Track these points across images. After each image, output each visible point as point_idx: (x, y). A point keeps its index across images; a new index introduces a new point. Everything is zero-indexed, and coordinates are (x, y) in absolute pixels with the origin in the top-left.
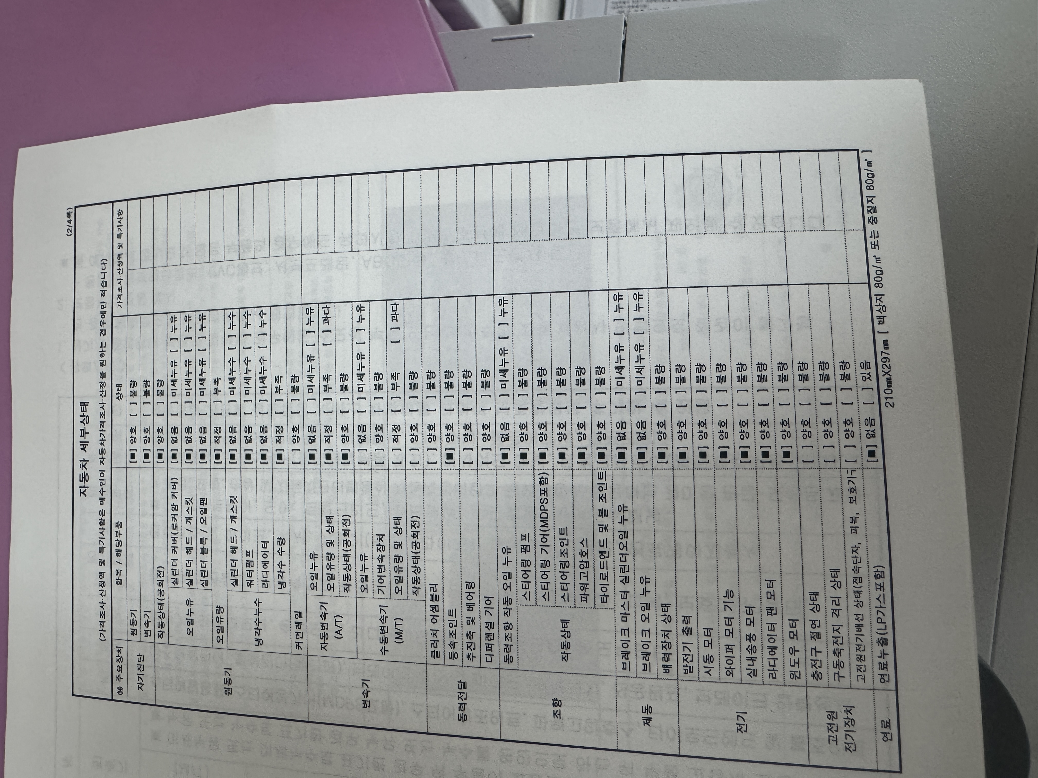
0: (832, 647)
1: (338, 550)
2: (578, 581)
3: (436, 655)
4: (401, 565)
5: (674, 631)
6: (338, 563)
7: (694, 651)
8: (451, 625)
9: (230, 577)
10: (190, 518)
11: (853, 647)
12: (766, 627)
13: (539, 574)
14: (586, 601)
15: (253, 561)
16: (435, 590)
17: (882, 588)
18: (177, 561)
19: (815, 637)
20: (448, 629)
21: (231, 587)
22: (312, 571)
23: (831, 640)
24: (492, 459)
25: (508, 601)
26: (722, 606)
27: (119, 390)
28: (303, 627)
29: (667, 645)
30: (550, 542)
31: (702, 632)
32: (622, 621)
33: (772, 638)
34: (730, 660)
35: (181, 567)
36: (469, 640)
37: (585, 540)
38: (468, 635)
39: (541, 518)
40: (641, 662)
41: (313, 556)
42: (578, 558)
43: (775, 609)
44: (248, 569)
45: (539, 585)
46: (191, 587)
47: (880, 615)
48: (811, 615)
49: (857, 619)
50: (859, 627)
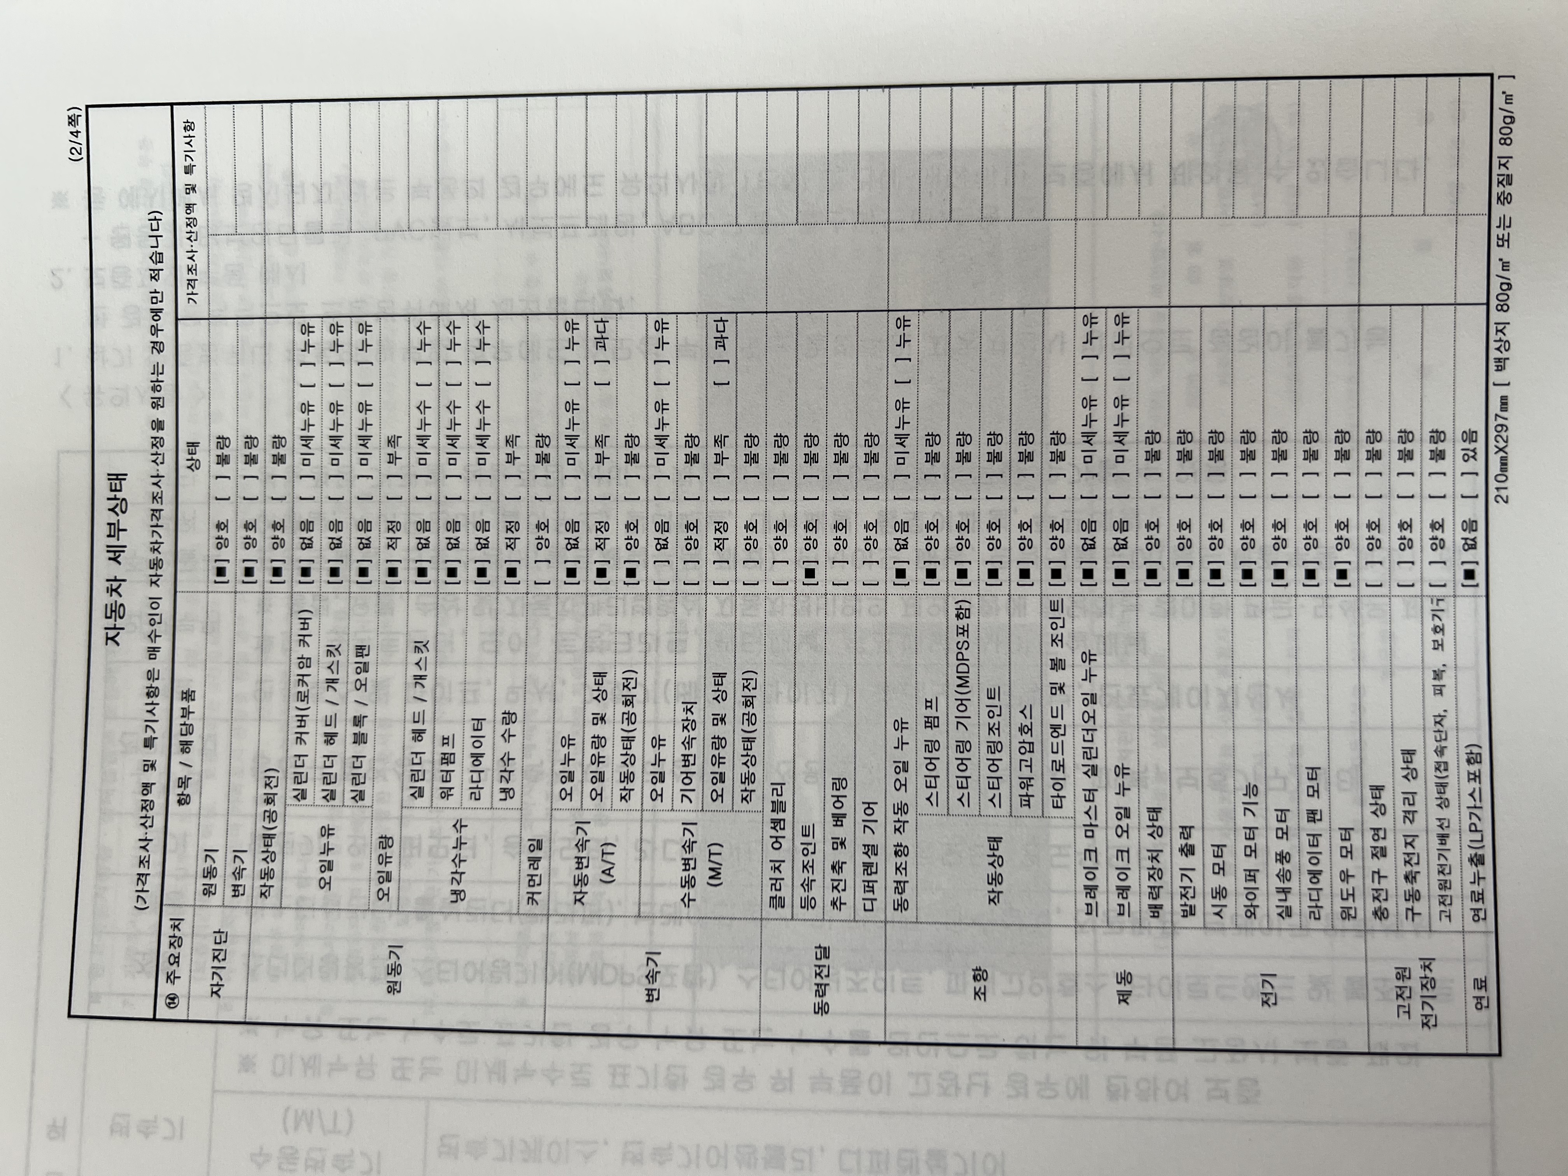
0: (1403, 869)
1: (613, 731)
2: (1016, 774)
3: (777, 902)
4: (723, 752)
5: (1167, 850)
6: (613, 752)
7: (1197, 883)
8: (805, 852)
9: (408, 783)
10: (334, 681)
11: (1434, 869)
12: (1305, 840)
13: (954, 763)
14: (1029, 805)
15: (454, 754)
16: (779, 793)
17: (1477, 780)
18: (305, 758)
19: (1379, 855)
20: (800, 858)
21: (409, 801)
22: (565, 768)
23: (1401, 858)
24: (881, 578)
25: (902, 808)
26: (1240, 808)
27: (192, 454)
28: (543, 864)
29: (1155, 873)
30: (972, 711)
31: (1209, 851)
32: (1086, 836)
33: (1314, 858)
34: (1251, 893)
35: (313, 769)
36: (835, 876)
37: (1028, 708)
38: (833, 867)
39: (958, 672)
40: (1115, 900)
41: (568, 742)
42: (1018, 737)
43: (1319, 813)
44: (445, 767)
45: (953, 782)
46: (332, 802)
47: (1475, 820)
48: (1373, 822)
49: (1441, 826)
50: (1443, 838)
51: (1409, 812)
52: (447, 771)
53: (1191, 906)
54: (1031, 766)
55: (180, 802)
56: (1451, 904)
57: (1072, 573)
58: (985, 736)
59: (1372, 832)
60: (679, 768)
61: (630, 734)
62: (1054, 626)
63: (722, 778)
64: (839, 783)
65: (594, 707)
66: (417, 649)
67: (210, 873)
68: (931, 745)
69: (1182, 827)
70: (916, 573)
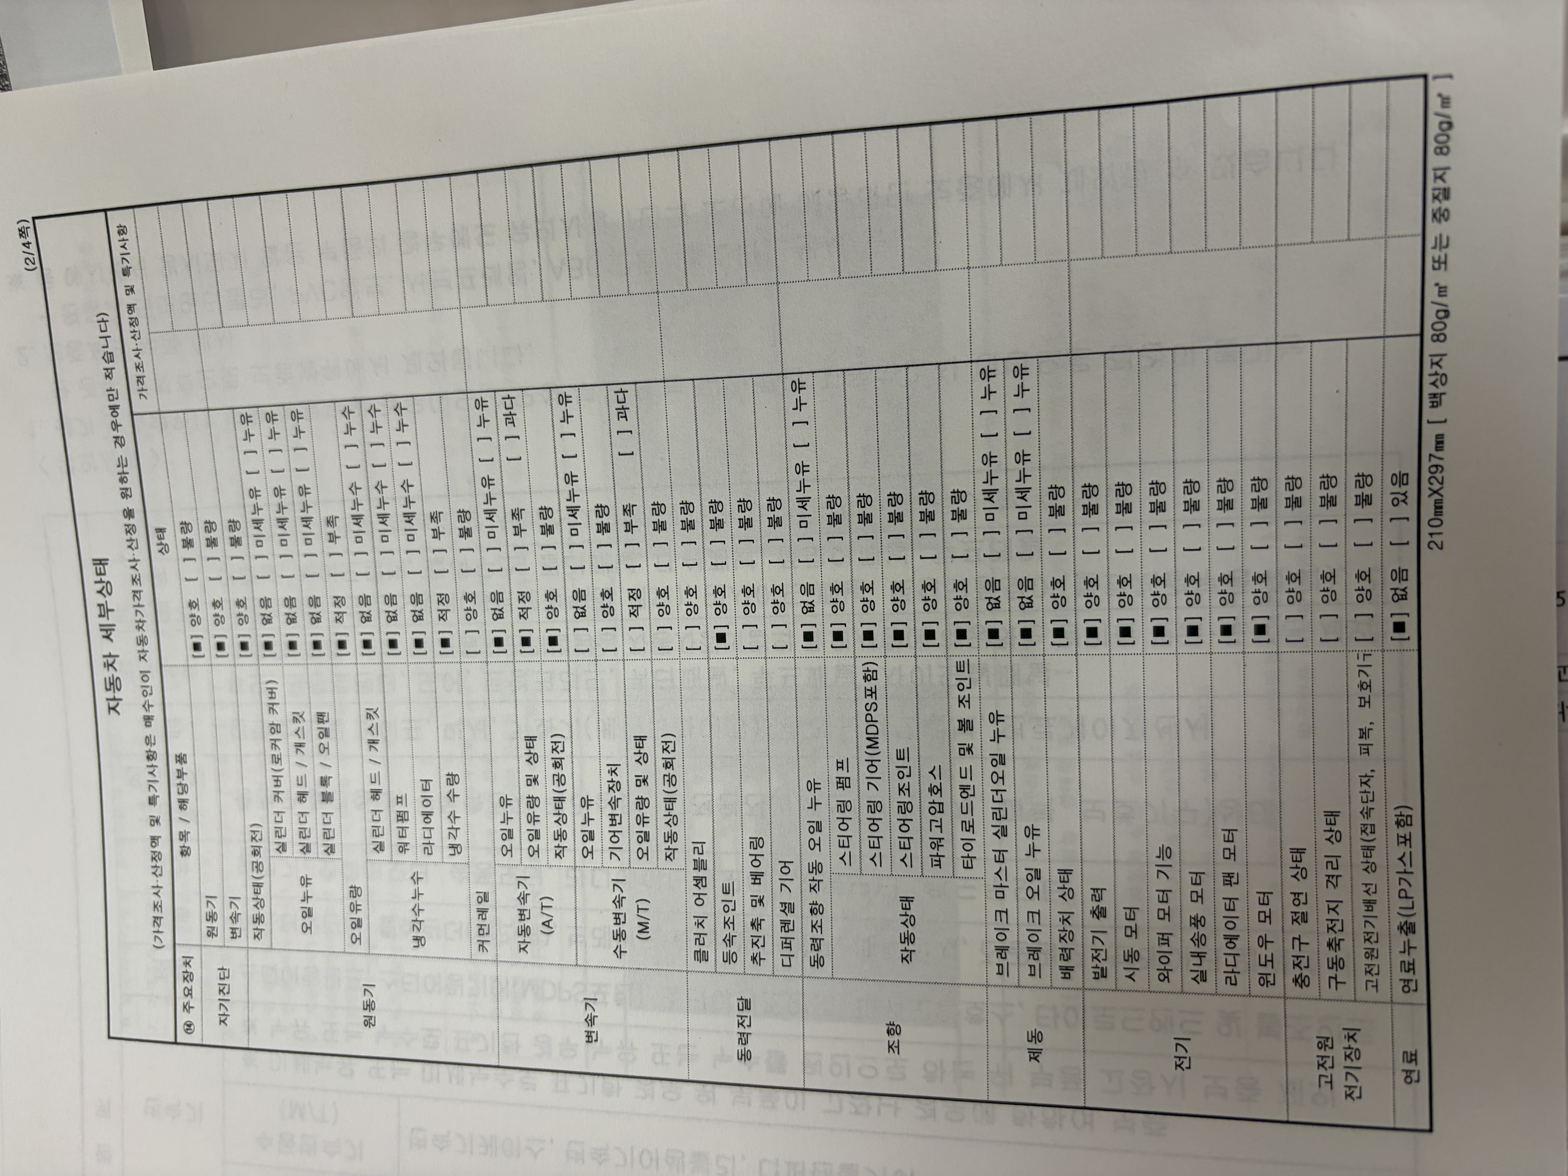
51: (1333, 876)
52: (403, 828)
53: (1102, 969)
54: (941, 827)
55: (182, 853)
56: (1378, 974)
57: (977, 635)
58: (897, 797)
59: (1293, 897)
60: (607, 826)
61: (560, 795)
62: (961, 687)
63: (646, 837)
64: (756, 843)
65: (528, 769)
66: (369, 716)
67: (211, 917)
68: (843, 806)
69: (1094, 889)
70: (823, 636)
